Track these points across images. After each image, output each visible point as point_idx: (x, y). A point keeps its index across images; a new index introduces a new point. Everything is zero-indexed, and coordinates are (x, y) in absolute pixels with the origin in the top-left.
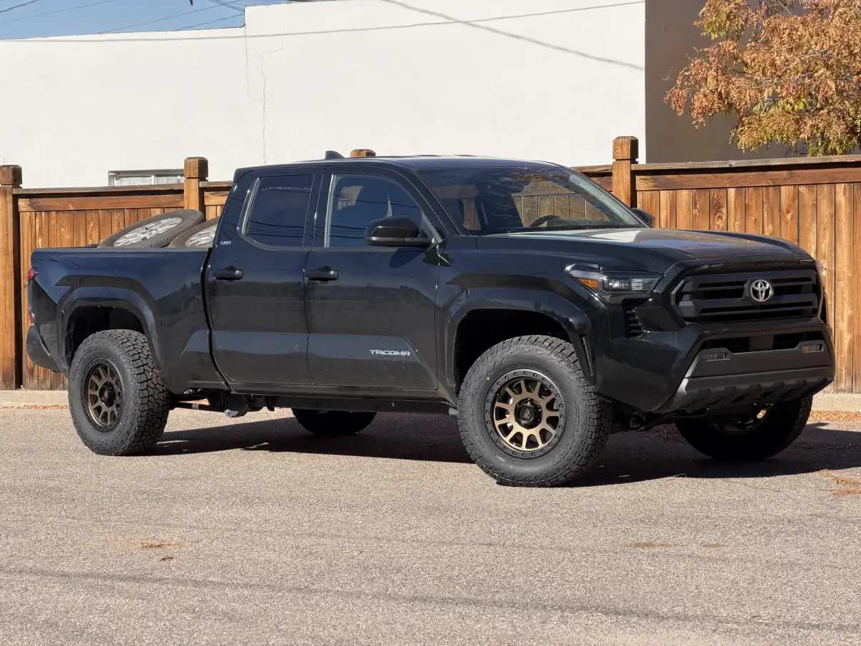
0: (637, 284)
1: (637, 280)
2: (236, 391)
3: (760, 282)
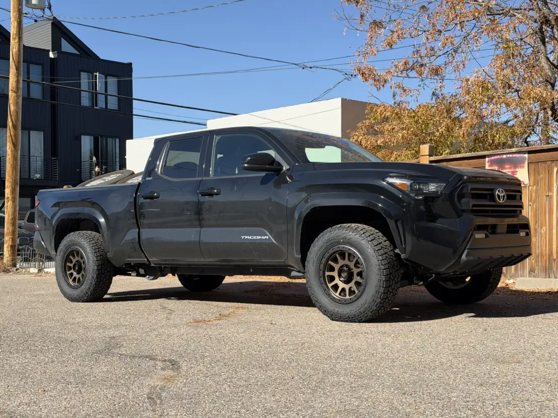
0: (432, 187)
1: (432, 184)
2: (154, 264)
3: (501, 190)
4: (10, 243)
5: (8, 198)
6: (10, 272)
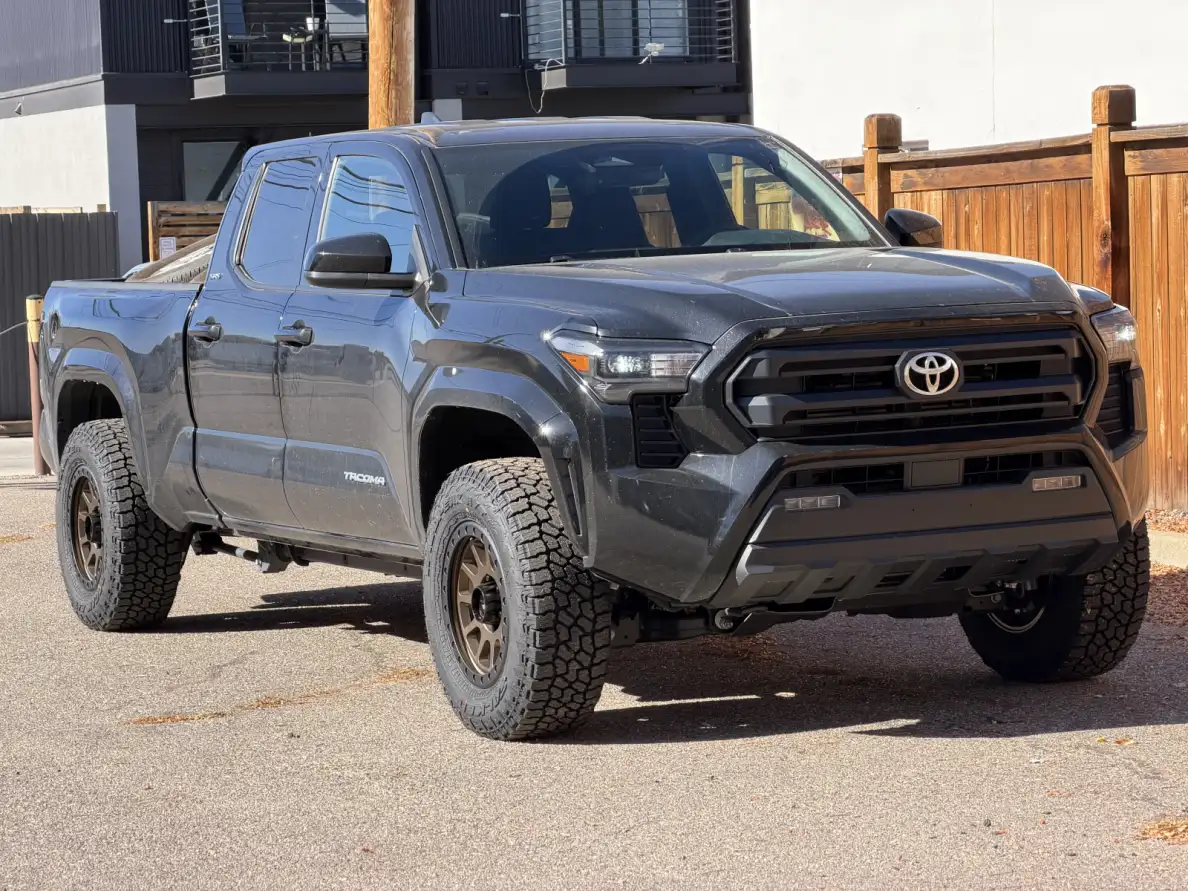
0: (661, 363)
1: (660, 356)
3: (931, 357)
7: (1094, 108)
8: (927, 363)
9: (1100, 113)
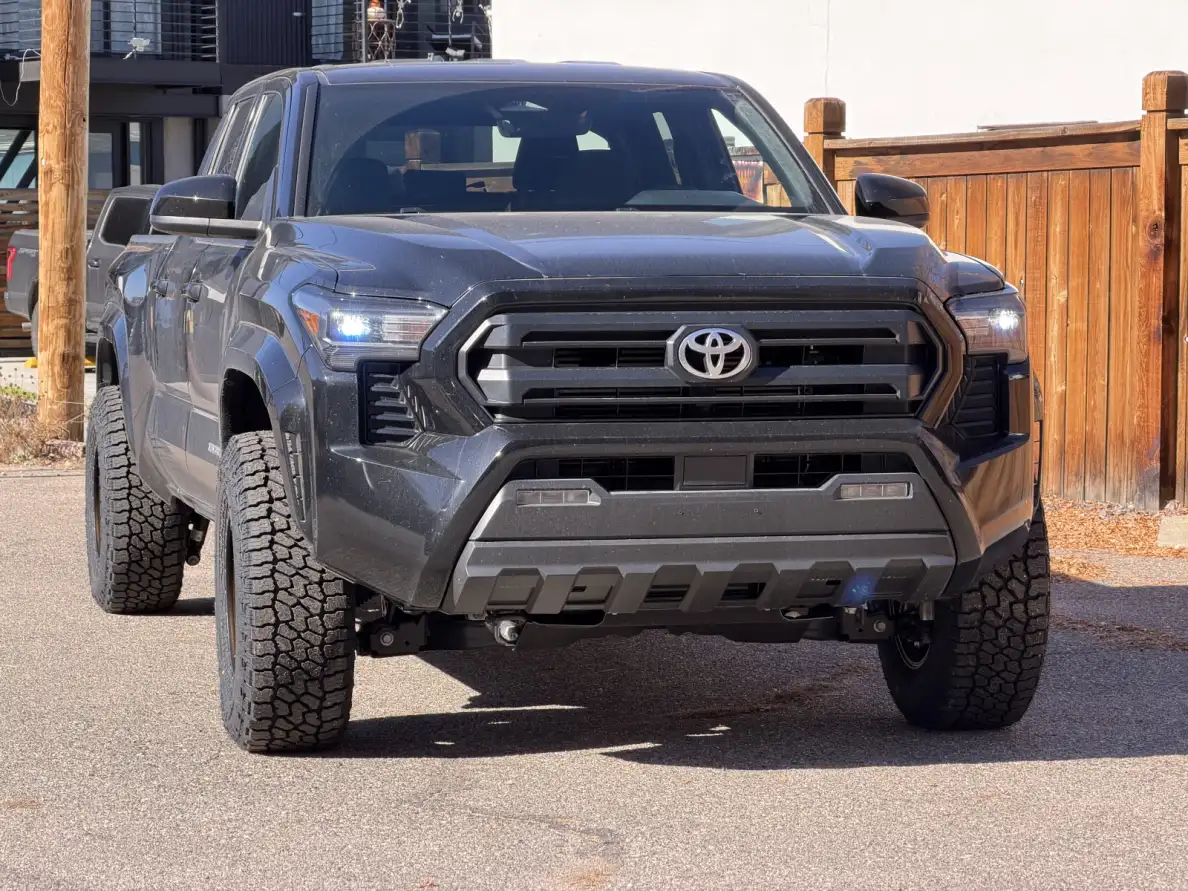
0: (392, 328)
1: (393, 318)
3: (713, 334)
4: (60, 346)
5: (49, 172)
6: (63, 457)
7: (1145, 94)
8: (709, 341)
9: (1155, 99)
